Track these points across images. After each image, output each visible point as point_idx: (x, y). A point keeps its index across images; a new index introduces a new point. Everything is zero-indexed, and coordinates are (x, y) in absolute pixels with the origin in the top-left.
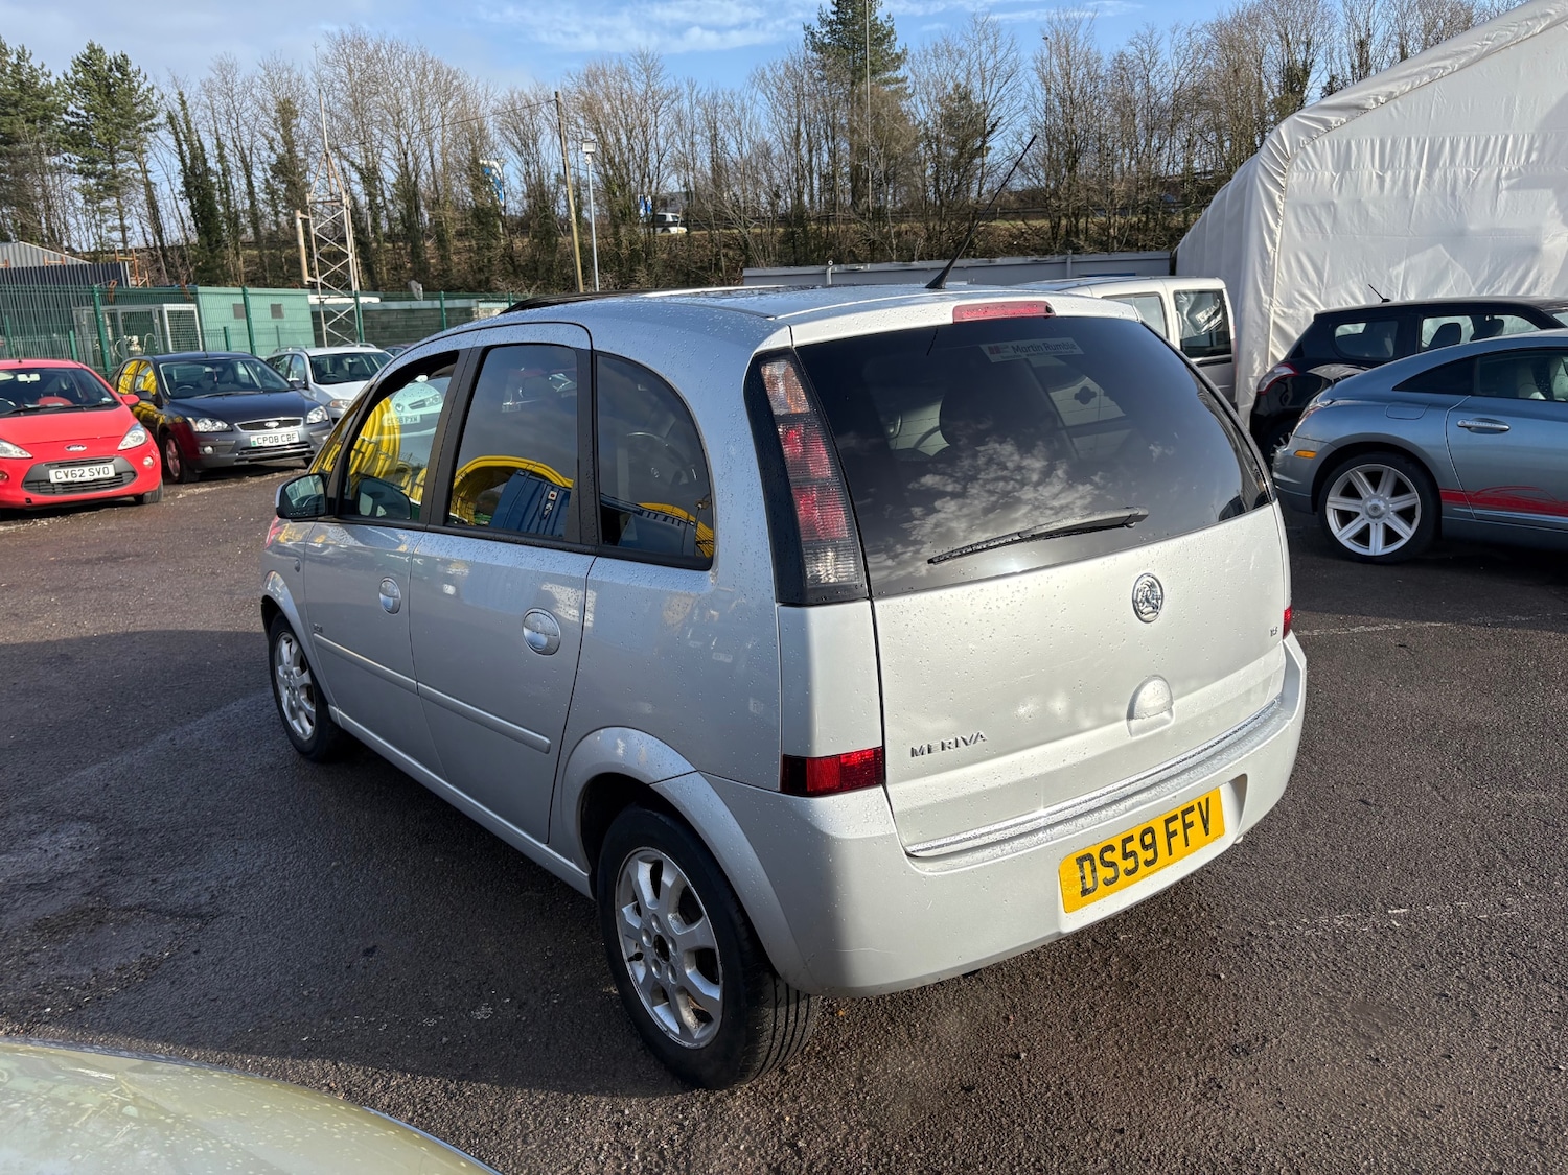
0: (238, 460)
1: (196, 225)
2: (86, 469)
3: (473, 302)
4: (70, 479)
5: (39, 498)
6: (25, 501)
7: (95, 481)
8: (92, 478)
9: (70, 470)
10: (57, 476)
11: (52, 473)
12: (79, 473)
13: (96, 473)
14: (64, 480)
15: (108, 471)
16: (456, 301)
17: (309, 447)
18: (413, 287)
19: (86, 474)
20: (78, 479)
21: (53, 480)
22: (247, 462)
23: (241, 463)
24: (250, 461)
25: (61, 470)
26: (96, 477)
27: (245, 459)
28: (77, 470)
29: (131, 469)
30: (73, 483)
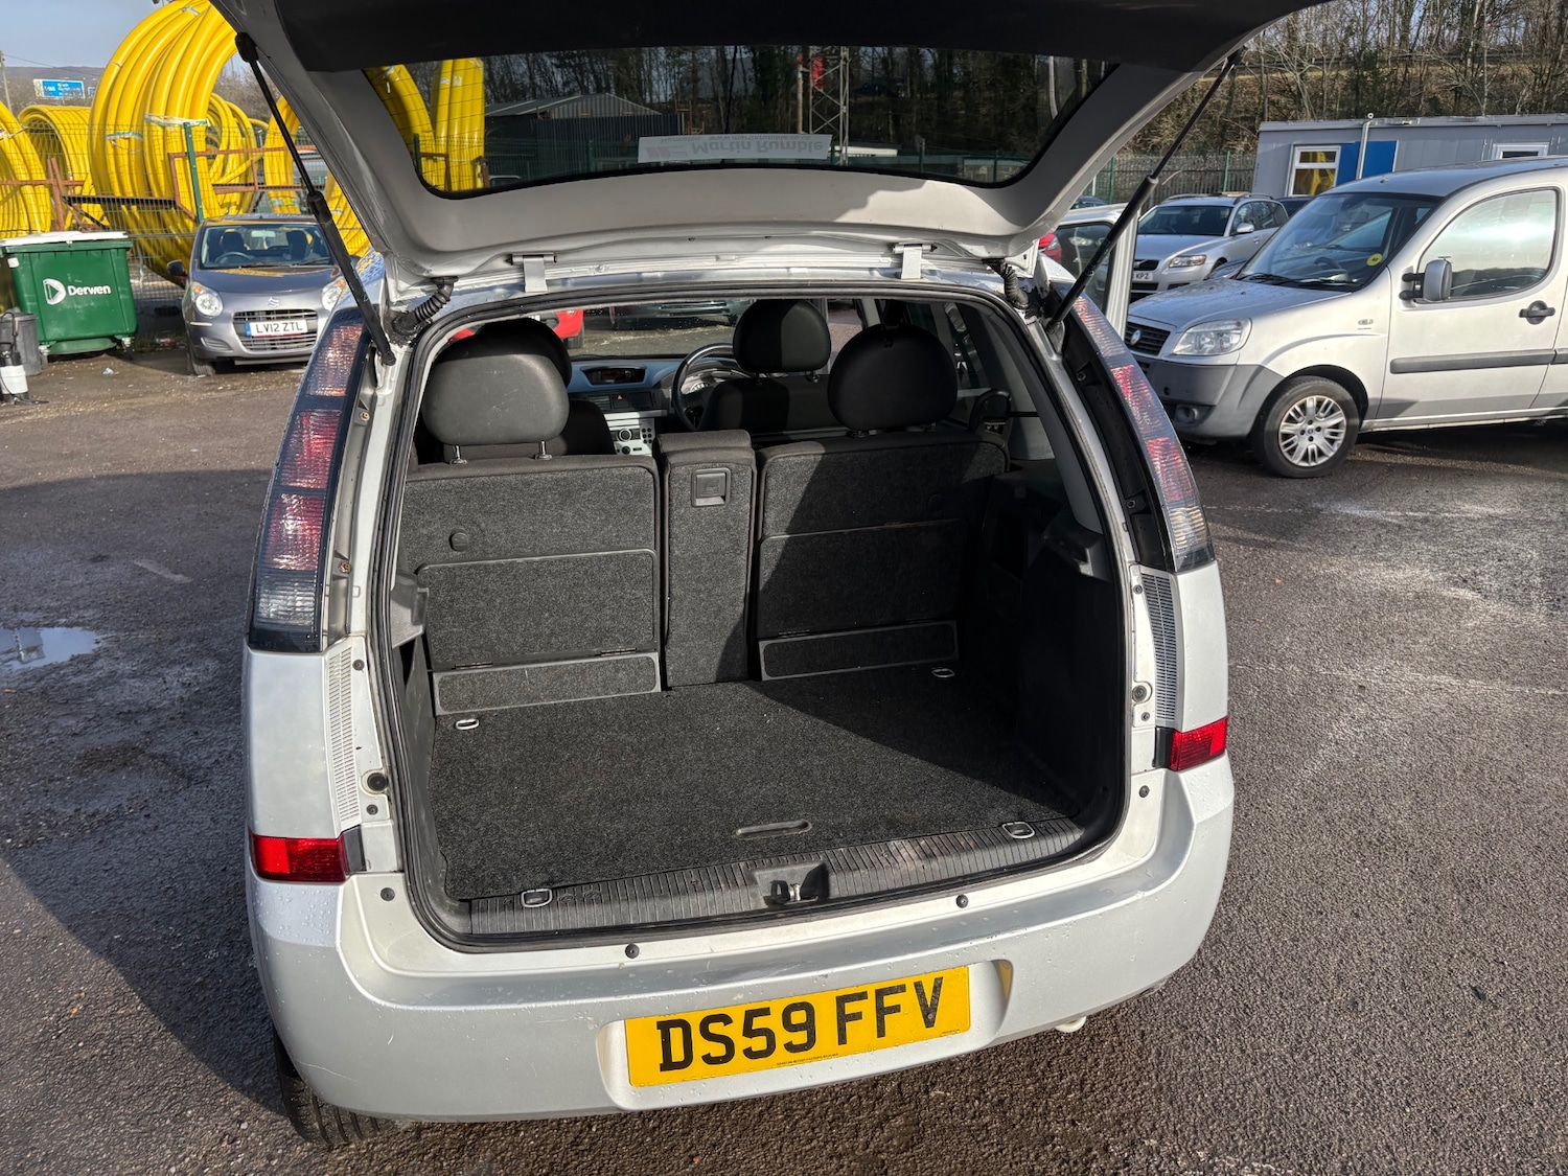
0: (662, 313)
1: (756, 76)
3: (959, 159)
16: (943, 157)
17: (725, 304)
18: (916, 141)
22: (668, 316)
23: (664, 316)
24: (671, 314)
27: (666, 313)
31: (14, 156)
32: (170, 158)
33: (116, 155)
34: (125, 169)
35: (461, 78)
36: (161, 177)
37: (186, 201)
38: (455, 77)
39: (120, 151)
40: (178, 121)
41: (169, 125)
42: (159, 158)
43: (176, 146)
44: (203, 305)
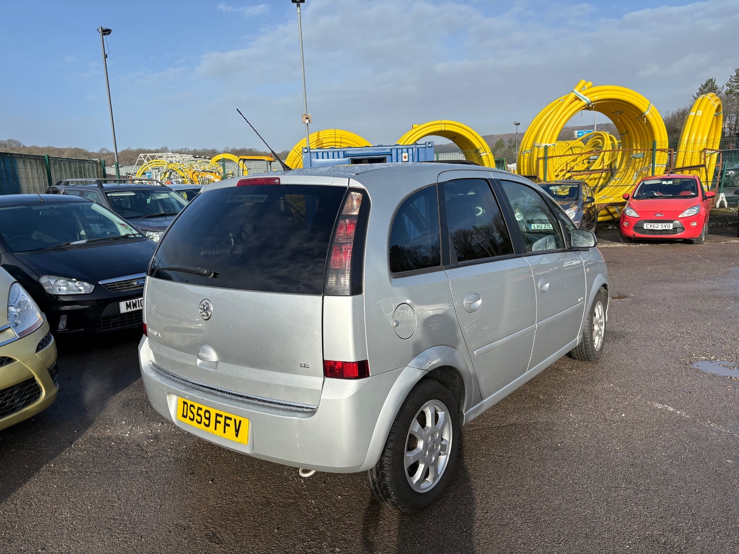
2: (660, 224)
4: (652, 228)
5: (639, 235)
6: (632, 235)
7: (663, 230)
8: (662, 229)
9: (653, 224)
10: (647, 226)
11: (645, 224)
12: (656, 226)
13: (664, 227)
14: (649, 228)
15: (670, 226)
19: (660, 227)
20: (655, 229)
21: (645, 228)
25: (649, 224)
26: (664, 228)
28: (656, 225)
29: (682, 227)
30: (653, 230)
31: (486, 161)
32: (538, 159)
33: (524, 159)
34: (525, 165)
35: (701, 112)
36: (535, 167)
37: (541, 177)
38: (698, 111)
39: (525, 158)
40: (544, 145)
41: (540, 147)
42: (535, 159)
43: (541, 155)
44: (517, 217)
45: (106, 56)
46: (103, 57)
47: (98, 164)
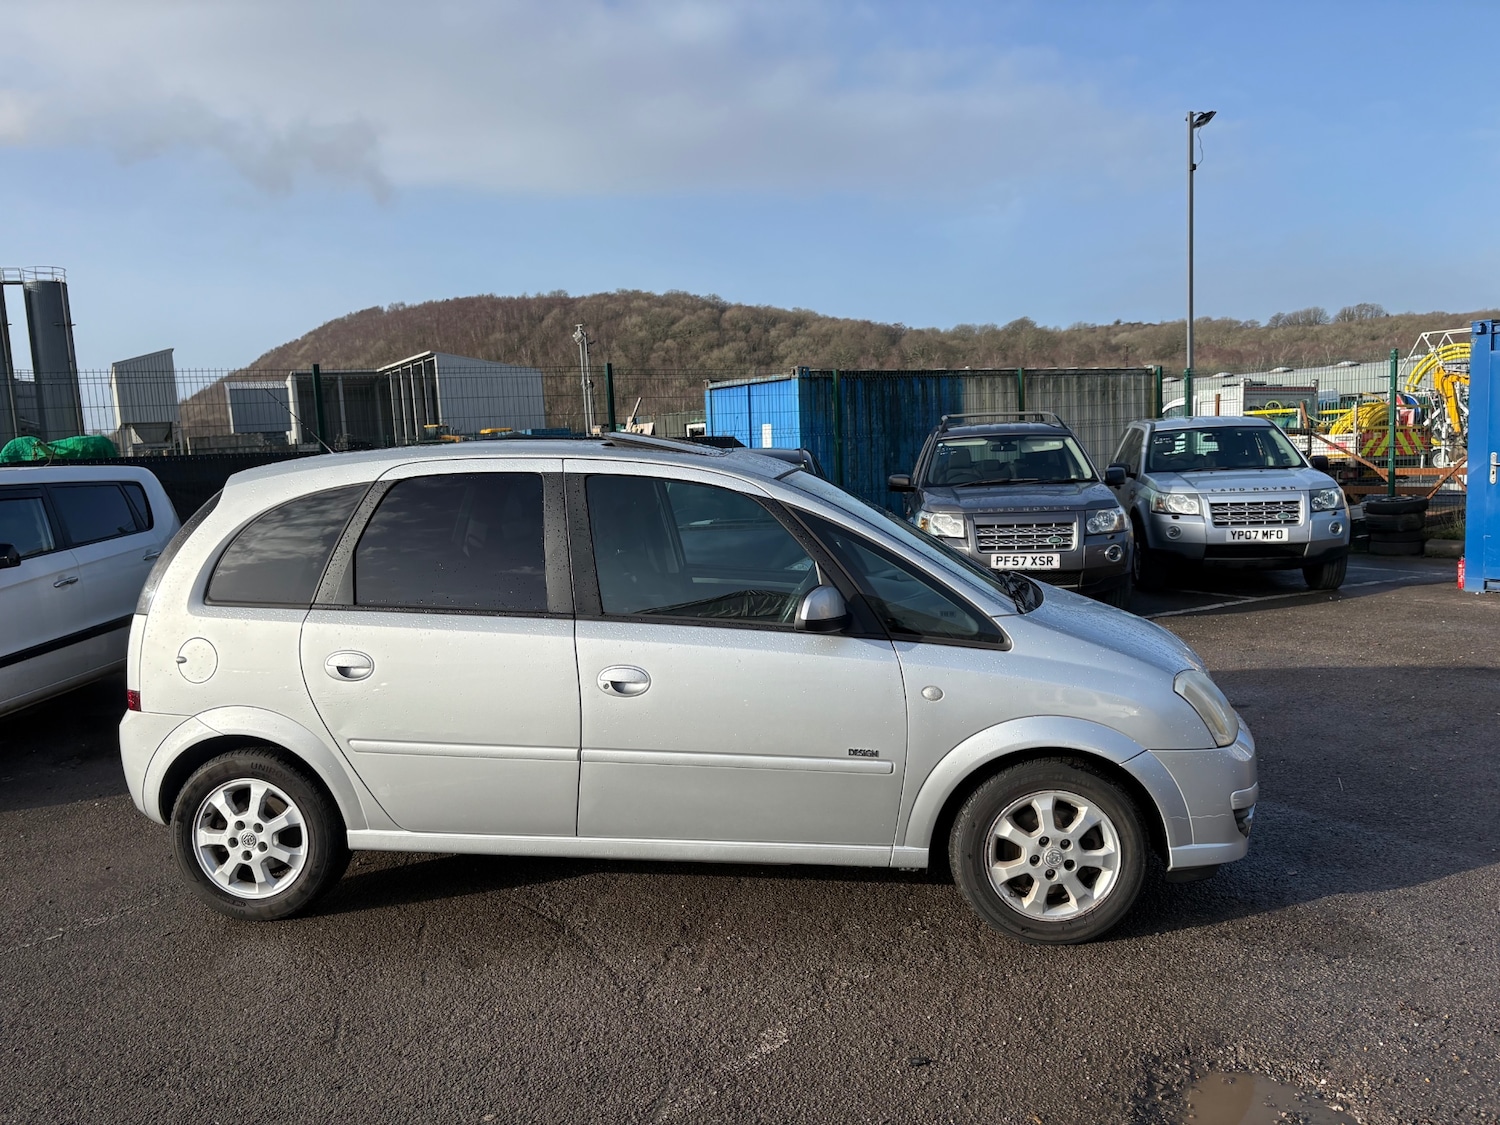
45: (1193, 167)
46: (1188, 167)
47: (1151, 375)
